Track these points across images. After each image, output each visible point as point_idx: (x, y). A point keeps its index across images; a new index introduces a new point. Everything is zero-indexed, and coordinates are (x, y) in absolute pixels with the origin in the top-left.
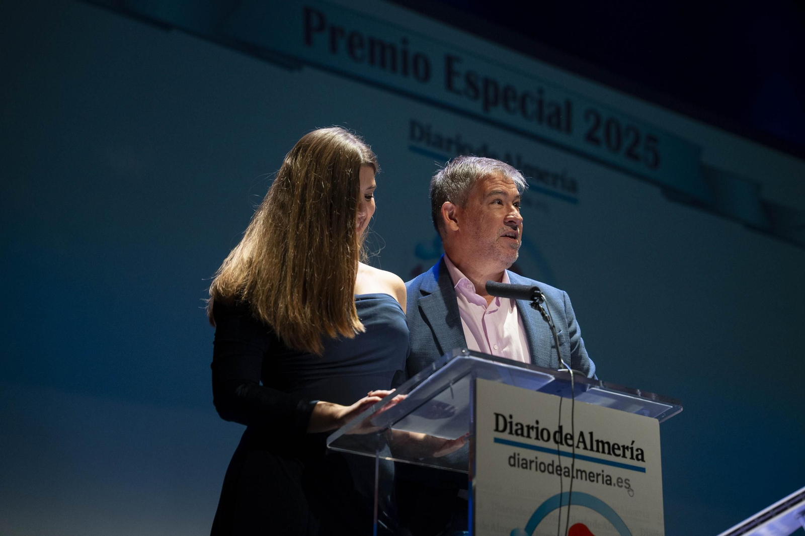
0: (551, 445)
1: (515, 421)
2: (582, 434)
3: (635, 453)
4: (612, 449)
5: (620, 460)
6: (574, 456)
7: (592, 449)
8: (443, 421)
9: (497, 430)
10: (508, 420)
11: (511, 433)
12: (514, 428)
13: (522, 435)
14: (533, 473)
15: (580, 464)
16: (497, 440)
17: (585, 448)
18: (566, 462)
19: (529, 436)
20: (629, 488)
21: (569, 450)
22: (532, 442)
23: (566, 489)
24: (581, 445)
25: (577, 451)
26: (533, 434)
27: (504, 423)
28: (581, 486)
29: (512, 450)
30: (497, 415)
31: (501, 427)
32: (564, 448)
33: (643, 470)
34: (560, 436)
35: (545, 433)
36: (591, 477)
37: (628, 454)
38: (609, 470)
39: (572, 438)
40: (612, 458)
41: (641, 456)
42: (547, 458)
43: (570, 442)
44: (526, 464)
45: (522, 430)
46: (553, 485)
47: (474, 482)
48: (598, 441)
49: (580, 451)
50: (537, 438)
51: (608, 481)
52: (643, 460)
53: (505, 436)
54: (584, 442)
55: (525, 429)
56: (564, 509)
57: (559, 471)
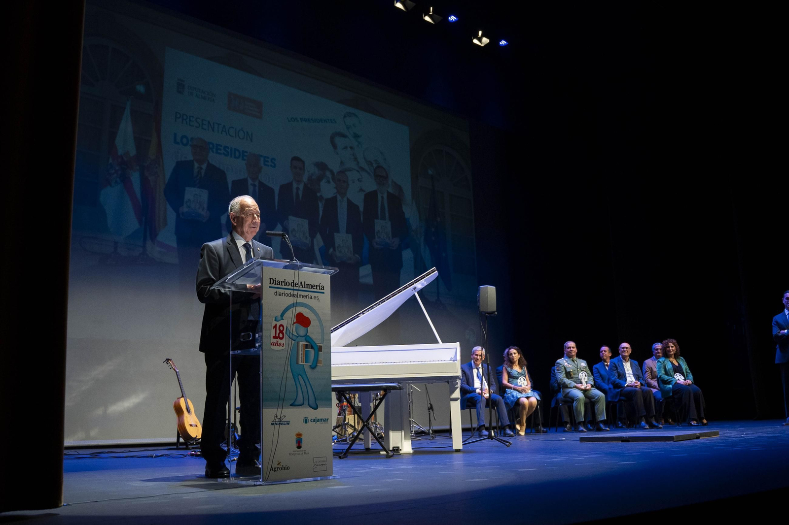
0: (290, 287)
1: (277, 280)
2: (301, 282)
3: (321, 287)
4: (312, 287)
5: (315, 290)
6: (298, 290)
7: (305, 287)
8: (254, 279)
9: (270, 283)
10: (274, 280)
11: (275, 284)
12: (277, 282)
13: (279, 284)
14: (283, 297)
15: (300, 293)
16: (270, 287)
17: (302, 287)
18: (296, 292)
19: (282, 285)
20: (318, 299)
21: (297, 288)
22: (283, 287)
23: (295, 302)
24: (301, 286)
25: (299, 289)
26: (283, 284)
27: (273, 281)
28: (300, 300)
29: (275, 290)
30: (270, 279)
31: (272, 283)
32: (295, 288)
33: (324, 293)
34: (294, 284)
35: (288, 283)
36: (304, 297)
37: (318, 288)
38: (311, 294)
39: (298, 284)
40: (312, 290)
41: (323, 288)
42: (288, 292)
43: (297, 286)
44: (281, 294)
45: (279, 283)
46: (291, 300)
47: (262, 302)
48: (307, 285)
49: (301, 288)
50: (285, 285)
51: (311, 298)
52: (323, 289)
53: (273, 285)
54: (302, 285)
55: (281, 283)
56: (294, 308)
57: (294, 296)
